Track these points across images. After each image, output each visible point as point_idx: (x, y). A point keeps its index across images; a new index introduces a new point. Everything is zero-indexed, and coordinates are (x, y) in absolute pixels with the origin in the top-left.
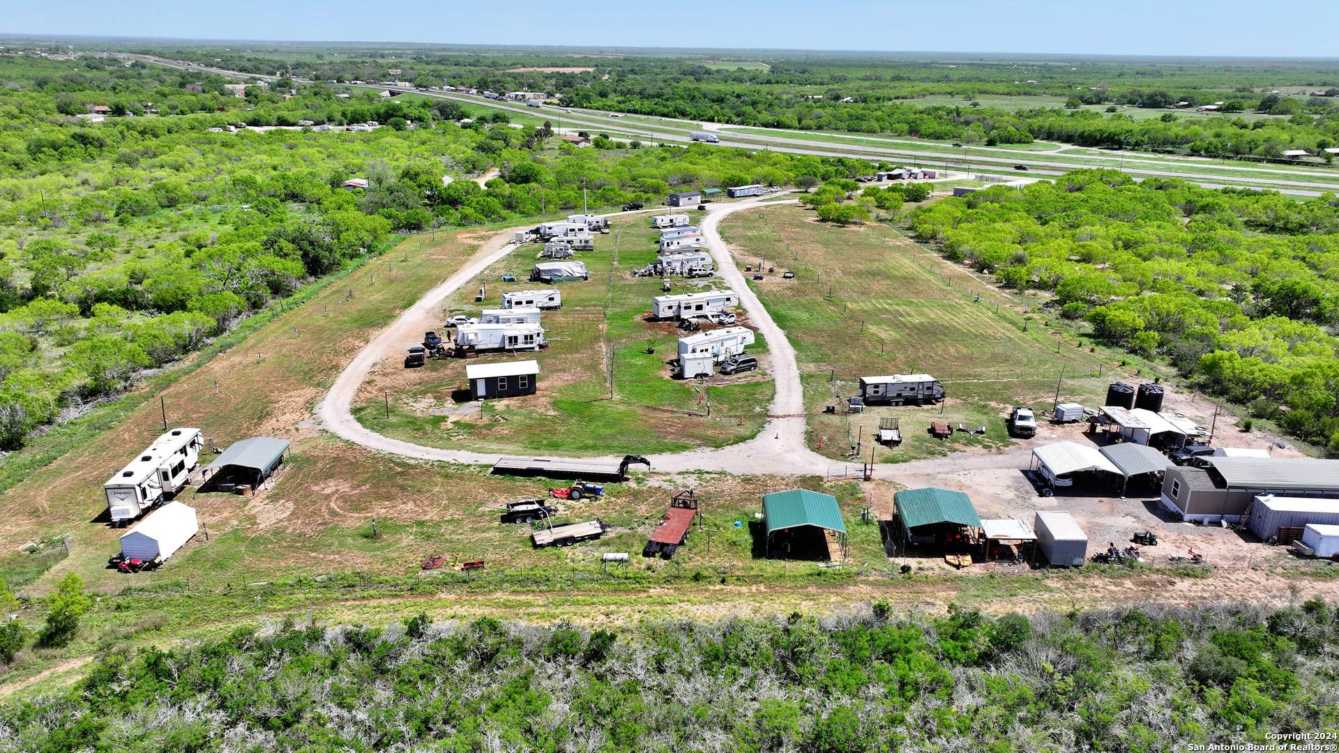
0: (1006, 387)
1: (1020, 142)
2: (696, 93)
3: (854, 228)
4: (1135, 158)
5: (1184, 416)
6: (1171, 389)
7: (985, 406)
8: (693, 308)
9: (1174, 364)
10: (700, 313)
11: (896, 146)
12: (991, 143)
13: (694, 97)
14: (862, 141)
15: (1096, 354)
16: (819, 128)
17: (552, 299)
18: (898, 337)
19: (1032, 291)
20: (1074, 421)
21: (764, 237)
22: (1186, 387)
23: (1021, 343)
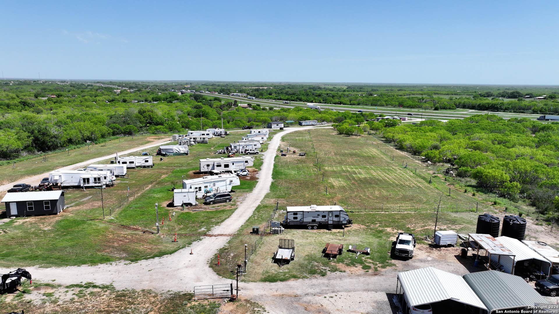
0: (404, 217)
1: (450, 109)
2: (309, 93)
3: (354, 137)
4: (505, 114)
5: (546, 244)
6: (531, 221)
7: (381, 231)
8: (223, 166)
9: (533, 205)
10: (227, 169)
11: (392, 110)
12: (436, 109)
13: (308, 95)
14: (375, 108)
15: (476, 197)
16: (359, 104)
17: (147, 161)
18: (345, 184)
19: (441, 164)
20: (450, 246)
21: (304, 140)
22: (544, 220)
23: (426, 190)
